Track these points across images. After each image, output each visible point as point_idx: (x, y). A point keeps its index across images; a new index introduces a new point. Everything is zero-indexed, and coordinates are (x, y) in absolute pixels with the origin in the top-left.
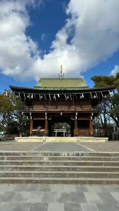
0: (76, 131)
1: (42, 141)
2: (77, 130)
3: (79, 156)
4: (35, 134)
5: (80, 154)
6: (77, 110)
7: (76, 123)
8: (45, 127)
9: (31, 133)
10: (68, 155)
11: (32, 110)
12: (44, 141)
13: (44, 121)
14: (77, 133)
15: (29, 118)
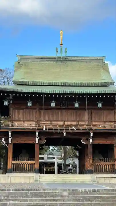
0: (89, 162)
1: (32, 181)
2: (91, 161)
3: (95, 191)
4: (16, 169)
5: (96, 190)
6: (92, 126)
7: (90, 150)
8: (34, 157)
9: (9, 167)
10: (85, 190)
11: (11, 126)
12: (36, 181)
13: (33, 145)
14: (91, 168)
15: (7, 140)
